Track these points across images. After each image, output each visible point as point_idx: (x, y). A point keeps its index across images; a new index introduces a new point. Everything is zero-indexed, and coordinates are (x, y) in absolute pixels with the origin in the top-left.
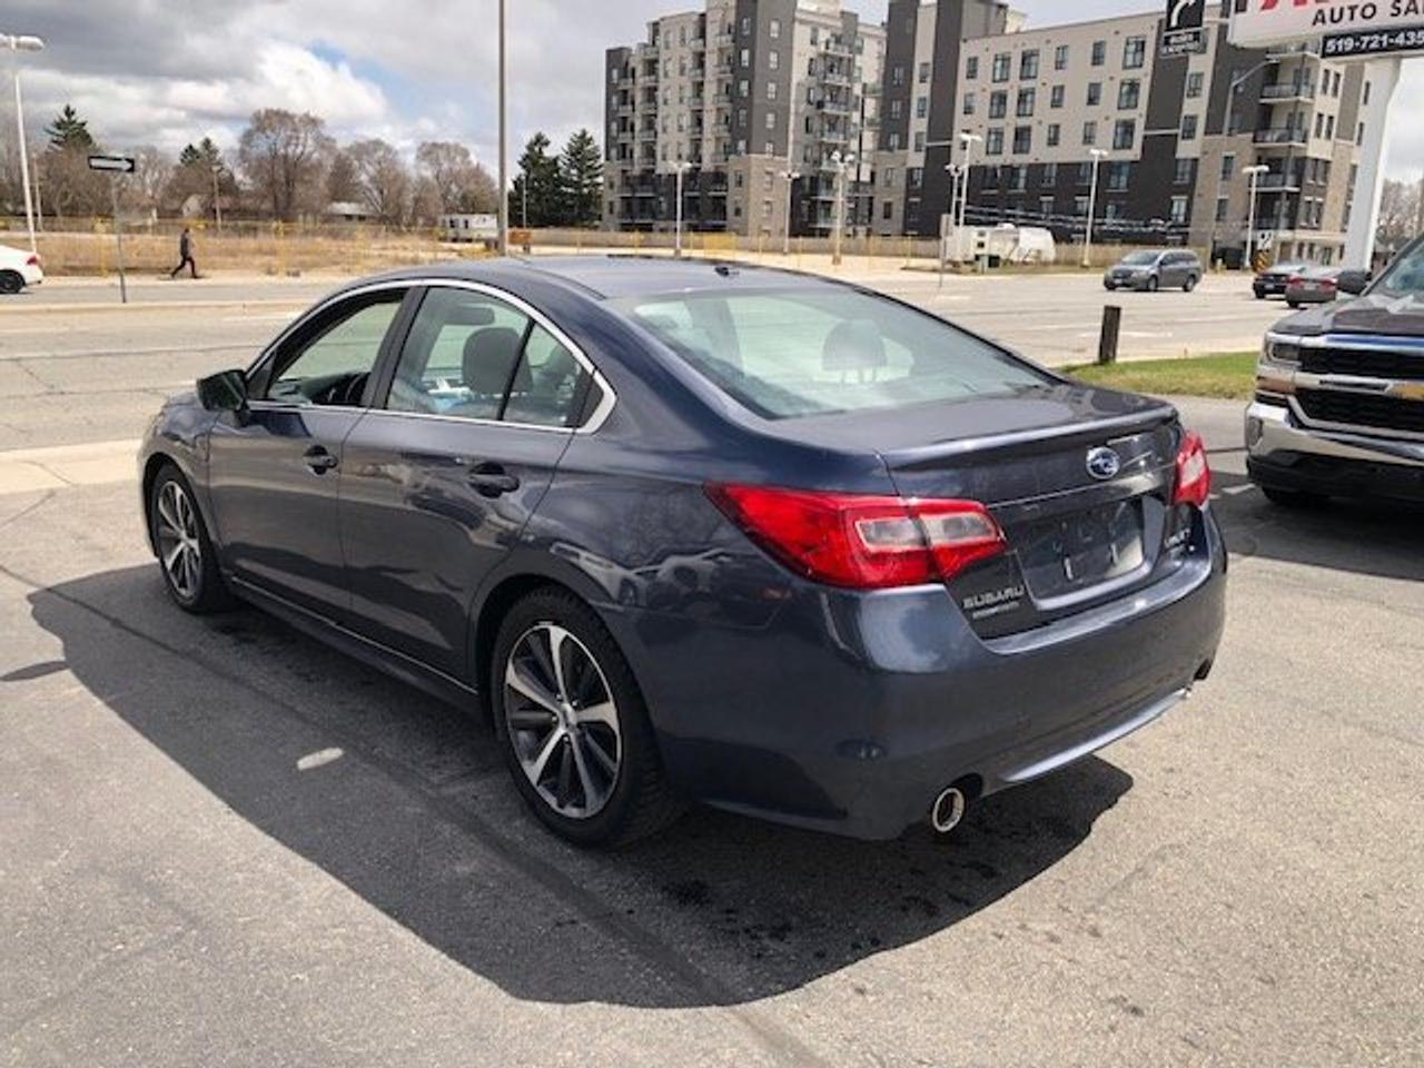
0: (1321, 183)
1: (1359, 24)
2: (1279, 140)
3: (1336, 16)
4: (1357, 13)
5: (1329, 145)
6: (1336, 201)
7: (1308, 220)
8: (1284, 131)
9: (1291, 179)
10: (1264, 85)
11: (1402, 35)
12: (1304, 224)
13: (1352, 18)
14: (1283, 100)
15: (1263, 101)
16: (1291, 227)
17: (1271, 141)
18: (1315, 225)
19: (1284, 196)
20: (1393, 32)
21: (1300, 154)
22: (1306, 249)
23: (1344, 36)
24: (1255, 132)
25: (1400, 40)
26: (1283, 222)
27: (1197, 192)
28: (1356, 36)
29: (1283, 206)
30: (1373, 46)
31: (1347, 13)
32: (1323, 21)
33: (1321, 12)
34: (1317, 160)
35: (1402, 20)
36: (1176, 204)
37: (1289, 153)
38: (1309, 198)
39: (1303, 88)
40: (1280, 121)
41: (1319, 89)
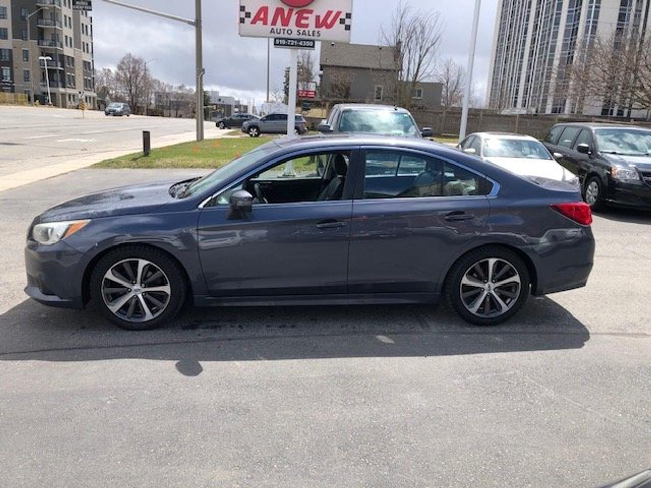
0: (72, 67)
1: (286, 36)
2: (50, 45)
3: (279, 31)
4: (286, 32)
5: (72, 50)
6: (79, 75)
7: (70, 84)
8: (51, 41)
9: (59, 64)
10: (38, 19)
11: (301, 42)
12: (68, 86)
13: (284, 33)
14: (47, 26)
15: (39, 26)
16: (64, 87)
17: (46, 45)
18: (73, 86)
19: (58, 72)
20: (299, 40)
21: (61, 53)
22: (72, 97)
23: (282, 39)
24: (39, 40)
25: (301, 43)
26: (60, 84)
27: (14, 65)
28: (286, 39)
29: (57, 77)
30: (292, 44)
31: (282, 31)
32: (274, 32)
33: (273, 29)
34: (69, 57)
35: (301, 37)
36: (4, 71)
37: (56, 52)
38: (68, 74)
39: (57, 22)
40: (48, 36)
41: (63, 24)
